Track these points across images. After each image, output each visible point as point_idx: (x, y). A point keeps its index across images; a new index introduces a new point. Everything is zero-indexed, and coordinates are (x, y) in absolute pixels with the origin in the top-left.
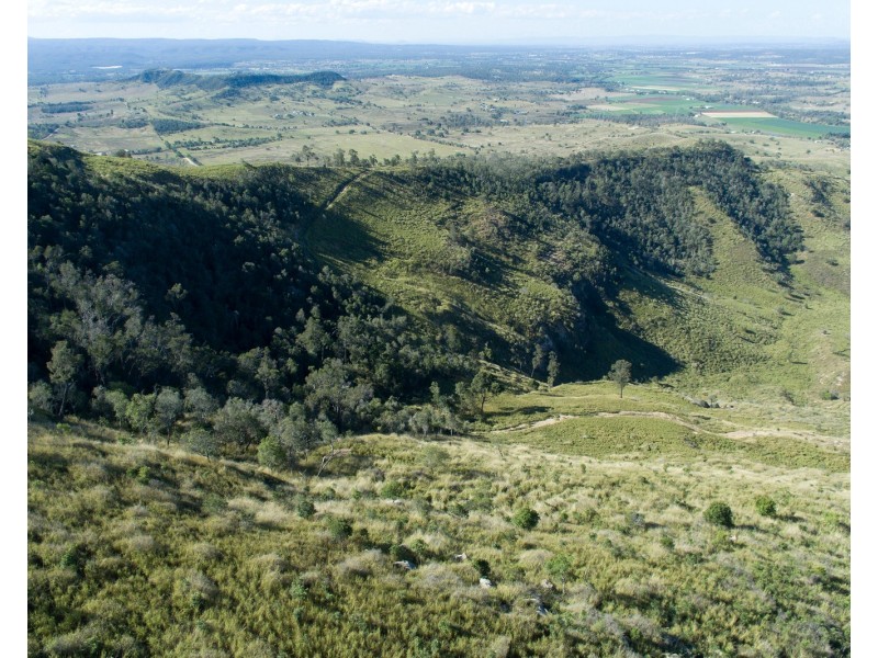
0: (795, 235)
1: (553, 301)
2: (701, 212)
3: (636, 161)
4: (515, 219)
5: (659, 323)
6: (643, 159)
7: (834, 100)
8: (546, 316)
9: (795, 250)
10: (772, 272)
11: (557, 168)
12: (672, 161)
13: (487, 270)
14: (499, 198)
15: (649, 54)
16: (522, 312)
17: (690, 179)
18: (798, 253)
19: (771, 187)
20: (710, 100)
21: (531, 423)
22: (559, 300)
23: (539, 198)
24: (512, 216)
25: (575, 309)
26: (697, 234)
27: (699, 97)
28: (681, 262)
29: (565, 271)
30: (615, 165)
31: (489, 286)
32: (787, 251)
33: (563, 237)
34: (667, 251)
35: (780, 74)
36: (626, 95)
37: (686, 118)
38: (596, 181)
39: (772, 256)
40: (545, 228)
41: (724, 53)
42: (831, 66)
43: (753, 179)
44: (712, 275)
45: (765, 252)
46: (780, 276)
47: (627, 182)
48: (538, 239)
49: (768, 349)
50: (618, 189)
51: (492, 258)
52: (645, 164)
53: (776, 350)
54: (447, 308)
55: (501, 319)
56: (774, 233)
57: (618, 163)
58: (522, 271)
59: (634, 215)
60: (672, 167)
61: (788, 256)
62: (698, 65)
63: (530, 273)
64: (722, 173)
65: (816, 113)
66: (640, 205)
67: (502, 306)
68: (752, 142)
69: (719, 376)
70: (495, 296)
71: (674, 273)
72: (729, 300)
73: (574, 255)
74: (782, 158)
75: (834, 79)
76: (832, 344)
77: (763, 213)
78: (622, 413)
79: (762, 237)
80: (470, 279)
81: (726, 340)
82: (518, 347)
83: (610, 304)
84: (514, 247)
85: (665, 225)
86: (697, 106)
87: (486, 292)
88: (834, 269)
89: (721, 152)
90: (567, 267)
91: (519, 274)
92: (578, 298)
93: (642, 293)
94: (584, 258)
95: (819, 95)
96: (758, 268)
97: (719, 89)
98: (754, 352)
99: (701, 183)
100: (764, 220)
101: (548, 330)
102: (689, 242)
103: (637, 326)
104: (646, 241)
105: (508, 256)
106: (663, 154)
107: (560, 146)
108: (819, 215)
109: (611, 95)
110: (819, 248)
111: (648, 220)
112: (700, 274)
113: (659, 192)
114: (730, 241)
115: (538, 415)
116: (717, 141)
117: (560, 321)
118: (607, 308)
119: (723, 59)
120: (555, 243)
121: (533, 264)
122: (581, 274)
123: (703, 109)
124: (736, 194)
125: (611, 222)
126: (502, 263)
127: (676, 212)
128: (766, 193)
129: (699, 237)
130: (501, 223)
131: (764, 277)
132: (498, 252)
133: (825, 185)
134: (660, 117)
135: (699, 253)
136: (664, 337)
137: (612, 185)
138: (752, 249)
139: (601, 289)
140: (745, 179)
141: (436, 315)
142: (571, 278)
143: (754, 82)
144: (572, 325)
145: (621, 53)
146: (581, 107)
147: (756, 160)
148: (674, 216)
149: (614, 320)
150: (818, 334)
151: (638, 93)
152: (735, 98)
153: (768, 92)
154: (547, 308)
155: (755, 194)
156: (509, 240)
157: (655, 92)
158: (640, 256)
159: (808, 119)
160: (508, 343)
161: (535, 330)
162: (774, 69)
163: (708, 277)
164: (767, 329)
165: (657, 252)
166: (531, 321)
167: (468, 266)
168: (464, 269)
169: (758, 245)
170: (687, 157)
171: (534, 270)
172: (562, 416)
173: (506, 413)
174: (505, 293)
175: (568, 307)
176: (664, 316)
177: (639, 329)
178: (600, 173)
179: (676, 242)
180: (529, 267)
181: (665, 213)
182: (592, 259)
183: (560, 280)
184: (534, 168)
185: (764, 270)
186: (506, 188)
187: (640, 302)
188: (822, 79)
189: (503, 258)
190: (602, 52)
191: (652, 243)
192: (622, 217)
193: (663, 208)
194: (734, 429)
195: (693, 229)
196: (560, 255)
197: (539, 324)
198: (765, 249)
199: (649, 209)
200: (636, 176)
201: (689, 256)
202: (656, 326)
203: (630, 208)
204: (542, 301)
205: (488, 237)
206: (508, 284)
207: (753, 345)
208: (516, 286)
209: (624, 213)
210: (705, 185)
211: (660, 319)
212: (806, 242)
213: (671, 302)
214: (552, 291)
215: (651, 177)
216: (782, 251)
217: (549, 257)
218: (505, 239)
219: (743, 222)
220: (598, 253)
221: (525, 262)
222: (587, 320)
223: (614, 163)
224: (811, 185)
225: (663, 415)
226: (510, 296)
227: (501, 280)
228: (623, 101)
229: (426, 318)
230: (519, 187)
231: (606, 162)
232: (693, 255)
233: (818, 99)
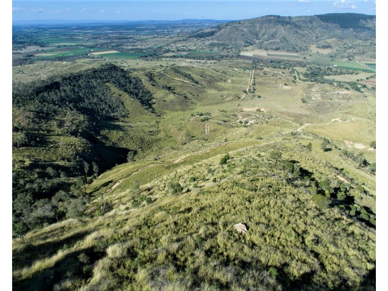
0: (149, 94)
1: (76, 143)
2: (115, 93)
3: (79, 77)
4: (38, 113)
5: (121, 139)
6: (82, 75)
7: (137, 44)
8: (77, 150)
9: (151, 99)
10: (148, 109)
11: (43, 85)
12: (95, 74)
13: (38, 139)
14: (23, 105)
15: (54, 28)
16: (65, 153)
17: (105, 80)
18: (152, 100)
19: (134, 78)
20: (92, 47)
21: (110, 188)
22: (79, 142)
23: (43, 101)
24: (36, 111)
25: (88, 144)
26: (116, 101)
27: (86, 46)
28: (115, 114)
29: (74, 130)
30: (70, 80)
31: (43, 147)
32: (149, 100)
33: (65, 115)
34: (108, 111)
35: (114, 35)
36: (52, 48)
37: (85, 56)
38: (65, 88)
39: (145, 103)
40: (55, 113)
41: (88, 27)
42: (130, 31)
43: (127, 76)
44: (128, 116)
45: (142, 102)
46: (150, 109)
47: (79, 86)
48: (54, 119)
49: (159, 136)
50: (76, 90)
51: (35, 134)
52: (84, 77)
53: (161, 135)
54: (30, 162)
55: (57, 159)
56: (142, 95)
57: (72, 78)
58: (54, 135)
59: (88, 100)
60: (96, 77)
61: (150, 102)
62: (79, 33)
63: (58, 135)
64: (115, 76)
65: (133, 49)
66: (89, 95)
67: (55, 153)
68: (116, 63)
69: (149, 150)
70: (48, 150)
71: (115, 119)
72: (139, 123)
73: (75, 122)
74: (130, 67)
75: (133, 36)
76: (176, 127)
77: (136, 88)
78: (139, 170)
79: (139, 97)
80: (31, 146)
81: (146, 137)
82: (73, 167)
83: (99, 138)
84: (44, 126)
85: (102, 101)
86: (87, 50)
87: (43, 150)
88: (165, 103)
89: (112, 68)
90: (74, 127)
91: (54, 137)
92: (86, 139)
93: (109, 130)
94: (80, 122)
95: (130, 42)
96: (143, 108)
97: (93, 43)
98: (156, 138)
99: (110, 81)
100: (137, 91)
101: (81, 156)
102: (115, 105)
103: (113, 143)
104: (98, 109)
105: (44, 131)
106: (89, 72)
107: (31, 75)
108: (154, 85)
109: (44, 49)
110: (158, 97)
111: (95, 100)
112: (124, 116)
113: (95, 88)
114: (129, 102)
115: (110, 184)
116: (108, 64)
117: (83, 151)
118: (99, 139)
119: (88, 30)
120: (63, 119)
121: (59, 131)
122: (82, 129)
123: (90, 52)
124: (124, 83)
125: (80, 105)
126: (42, 134)
127: (105, 95)
128: (133, 80)
129: (118, 103)
130: (32, 116)
131: (146, 111)
132: (36, 130)
133: (151, 74)
134: (73, 56)
135: (120, 109)
136: (125, 143)
137: (73, 89)
138: (138, 102)
139: (93, 132)
140: (124, 76)
141: (27, 167)
142: (78, 132)
143: (105, 39)
144: (89, 151)
145: (39, 28)
146: (31, 56)
147: (125, 69)
148: (105, 96)
149: (103, 143)
150: (171, 126)
151: (57, 47)
152: (101, 46)
153: (112, 42)
154: (75, 147)
155: (130, 82)
156: (40, 123)
157: (66, 46)
158: (99, 115)
159: (131, 52)
160: (68, 167)
161: (75, 158)
162: (111, 33)
163: (127, 117)
164: (156, 129)
165: (104, 112)
166: (72, 155)
167: (27, 140)
168: (26, 142)
169: (139, 100)
170: (100, 72)
171: (60, 133)
172: (120, 181)
173: (97, 190)
174: (52, 147)
175: (84, 144)
176: (121, 135)
177: (114, 144)
178: (65, 84)
179: (110, 107)
180: (57, 133)
181: (101, 96)
182: (83, 121)
183: (74, 133)
184: (31, 87)
185: (145, 109)
186: (24, 99)
187: (110, 133)
188: (129, 36)
189: (41, 132)
190: (28, 28)
191: (101, 109)
192: (84, 101)
193: (99, 94)
194: (175, 161)
195: (114, 100)
196: (68, 124)
197: (76, 155)
198: (142, 101)
199: (94, 96)
200: (82, 83)
201: (117, 111)
202: (120, 140)
203: (85, 97)
204: (72, 145)
205: (29, 124)
206: (51, 143)
207: (154, 136)
208: (56, 143)
209: (84, 100)
210: (111, 82)
211: (120, 137)
212: (153, 96)
213: (121, 130)
214: (73, 139)
215: (89, 82)
216: (148, 101)
217: (64, 126)
218: (37, 123)
219: (131, 93)
220: (84, 118)
221: (53, 131)
222: (94, 147)
223: (69, 78)
224: (147, 75)
225: (152, 165)
226: (55, 147)
227: (47, 142)
228: (52, 51)
229: (23, 170)
230: (30, 97)
231: (66, 79)
232: (118, 110)
233: (131, 44)
